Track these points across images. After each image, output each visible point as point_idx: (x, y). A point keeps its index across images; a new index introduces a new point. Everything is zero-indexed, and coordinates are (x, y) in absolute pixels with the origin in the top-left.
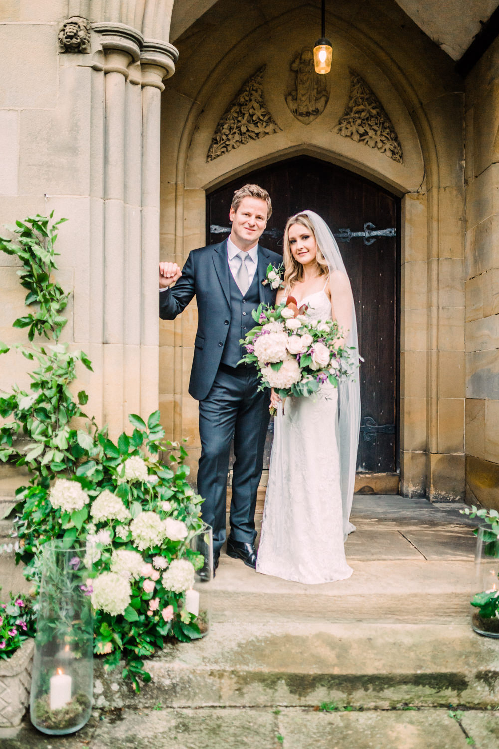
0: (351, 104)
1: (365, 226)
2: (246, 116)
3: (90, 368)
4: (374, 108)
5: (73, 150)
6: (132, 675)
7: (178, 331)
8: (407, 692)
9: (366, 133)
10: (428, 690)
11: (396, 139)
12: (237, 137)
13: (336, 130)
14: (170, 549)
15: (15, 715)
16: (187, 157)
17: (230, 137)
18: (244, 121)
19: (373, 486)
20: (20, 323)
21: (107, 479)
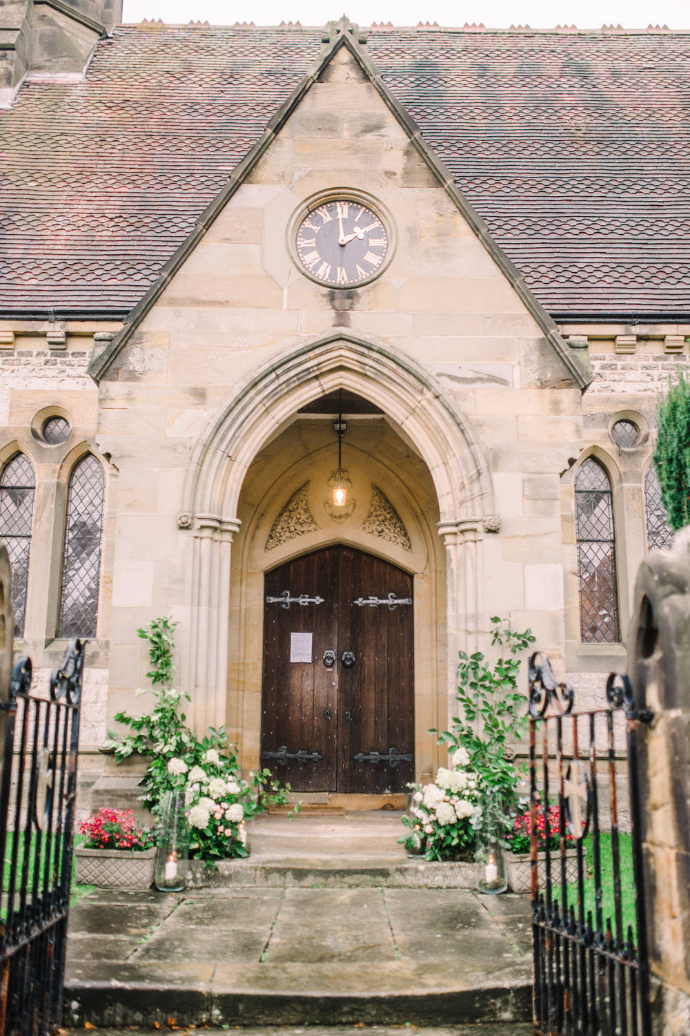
0: (372, 510)
1: (390, 595)
2: (295, 518)
3: (189, 700)
4: (389, 513)
5: (183, 581)
6: (209, 867)
7: (241, 679)
8: (357, 879)
9: (382, 531)
10: (369, 878)
11: (405, 535)
12: (287, 534)
13: (361, 528)
14: (230, 799)
15: (147, 883)
16: (250, 549)
17: (282, 534)
18: (292, 523)
19: (393, 803)
20: (149, 675)
21: (196, 761)
